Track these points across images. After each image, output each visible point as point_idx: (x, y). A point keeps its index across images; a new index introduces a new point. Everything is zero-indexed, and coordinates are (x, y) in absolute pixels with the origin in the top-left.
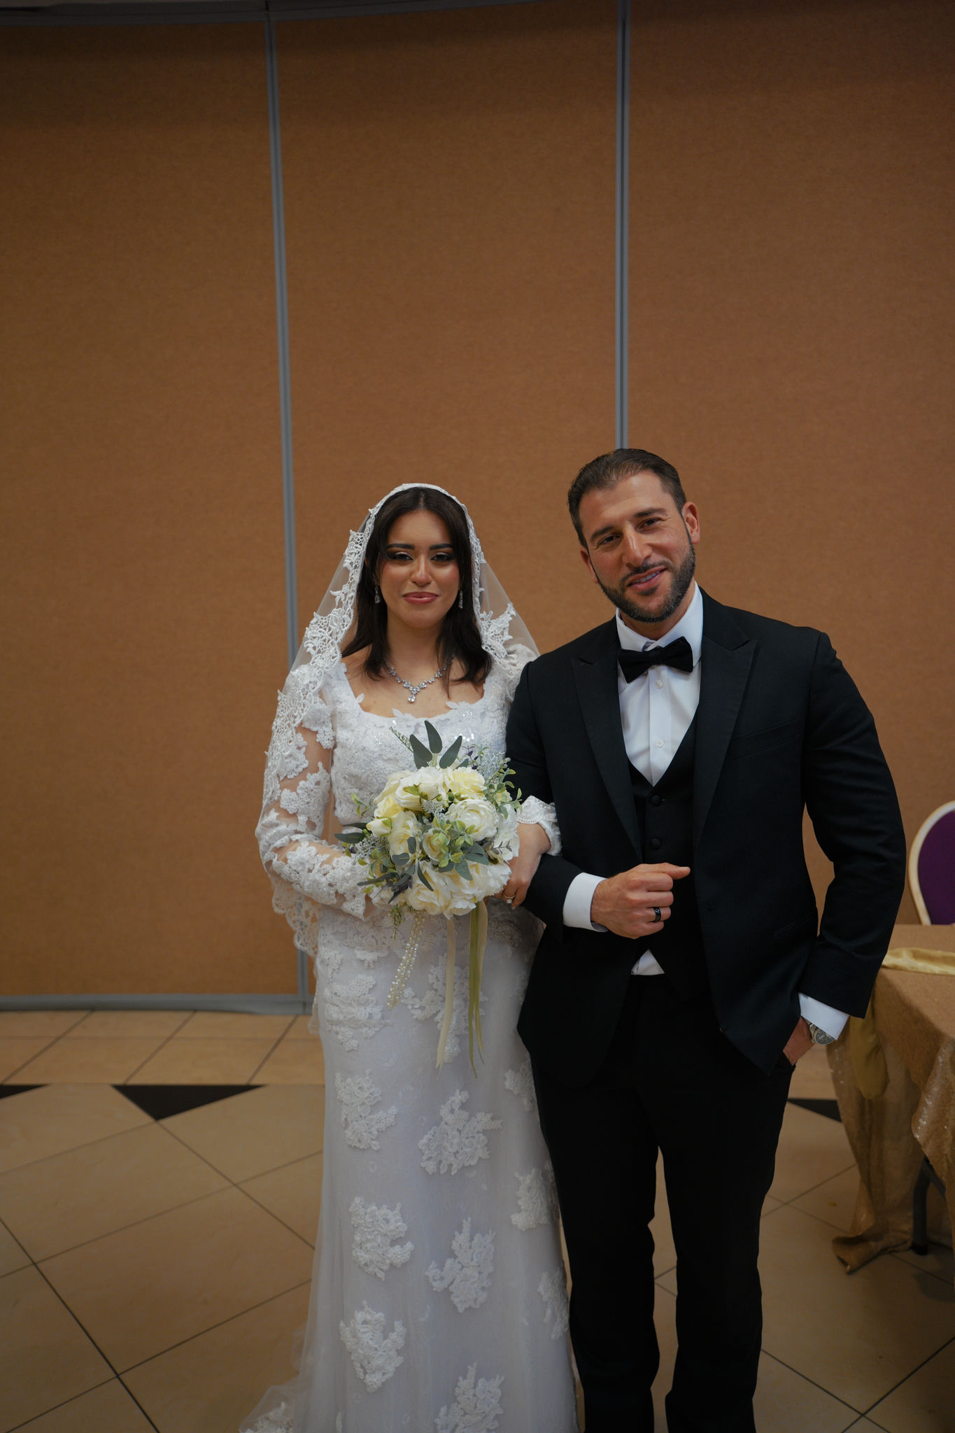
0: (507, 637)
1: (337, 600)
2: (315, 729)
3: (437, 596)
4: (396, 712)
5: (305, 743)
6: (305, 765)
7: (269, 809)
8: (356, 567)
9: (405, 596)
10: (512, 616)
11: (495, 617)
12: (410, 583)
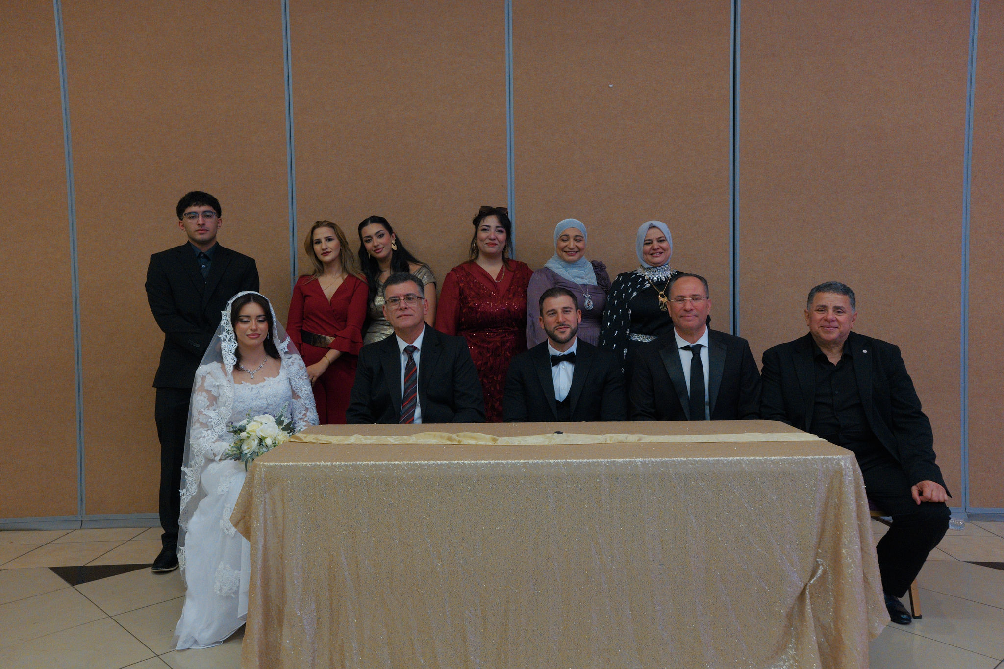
0: (286, 350)
1: (222, 339)
2: (210, 389)
3: (260, 335)
4: (243, 382)
5: (207, 395)
6: (208, 404)
7: (195, 423)
8: (227, 325)
9: (247, 335)
10: (289, 342)
11: (282, 342)
12: (249, 330)
